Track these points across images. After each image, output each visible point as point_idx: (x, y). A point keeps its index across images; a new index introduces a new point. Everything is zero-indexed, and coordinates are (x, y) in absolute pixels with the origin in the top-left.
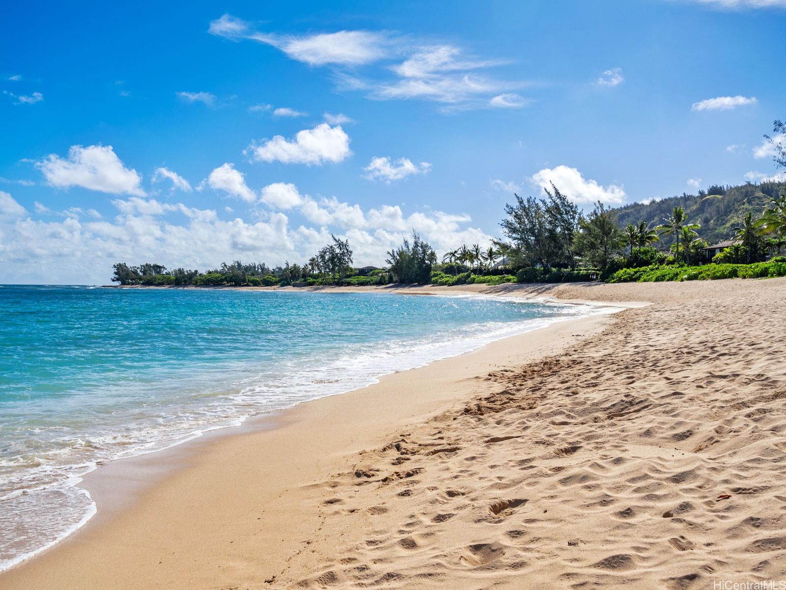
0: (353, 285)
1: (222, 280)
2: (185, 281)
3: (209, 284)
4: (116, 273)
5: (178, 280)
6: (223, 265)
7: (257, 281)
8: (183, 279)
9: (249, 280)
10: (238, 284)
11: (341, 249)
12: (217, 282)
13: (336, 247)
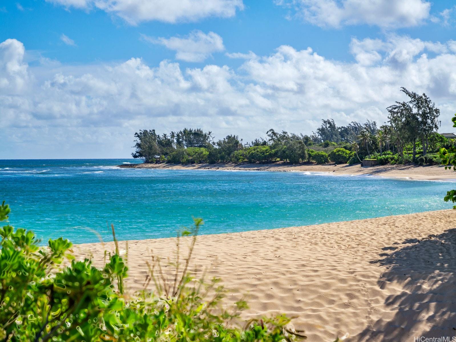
0: (437, 164)
1: (272, 156)
2: (222, 158)
3: (254, 162)
4: (138, 145)
5: (214, 156)
6: (270, 133)
7: (323, 156)
8: (219, 155)
9: (310, 155)
10: (294, 162)
11: (419, 107)
12: (265, 157)
13: (411, 105)
